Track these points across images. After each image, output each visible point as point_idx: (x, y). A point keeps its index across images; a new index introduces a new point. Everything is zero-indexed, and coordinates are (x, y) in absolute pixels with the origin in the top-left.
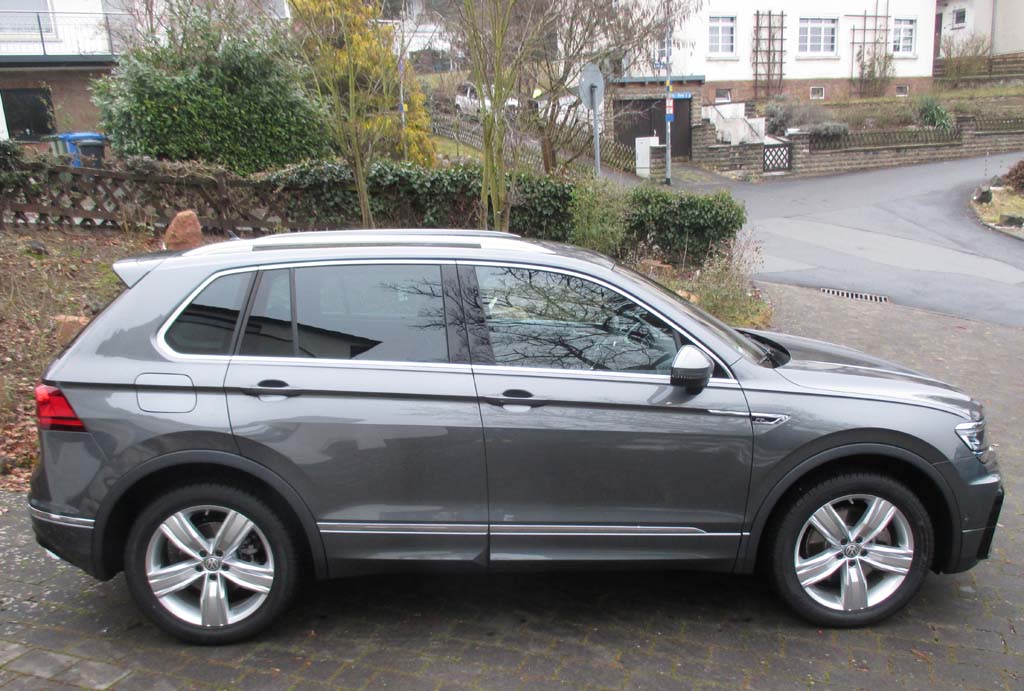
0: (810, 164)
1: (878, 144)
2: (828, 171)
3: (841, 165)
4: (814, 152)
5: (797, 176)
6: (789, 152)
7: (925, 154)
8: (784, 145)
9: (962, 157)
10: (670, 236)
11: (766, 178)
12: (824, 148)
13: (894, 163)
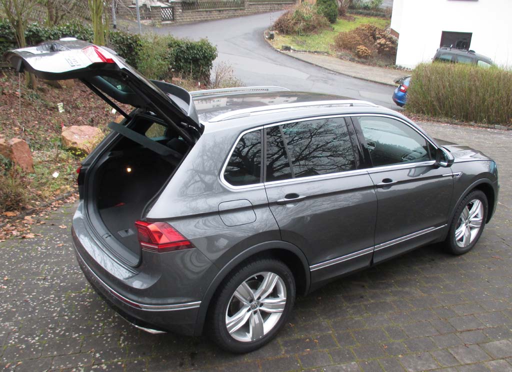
0: (182, 18)
1: (211, 8)
2: (191, 21)
3: (196, 18)
4: (184, 11)
5: (177, 24)
6: (173, 11)
7: (231, 13)
8: (170, 7)
9: (245, 15)
10: (182, 64)
11: (163, 25)
12: (188, 9)
13: (219, 18)
